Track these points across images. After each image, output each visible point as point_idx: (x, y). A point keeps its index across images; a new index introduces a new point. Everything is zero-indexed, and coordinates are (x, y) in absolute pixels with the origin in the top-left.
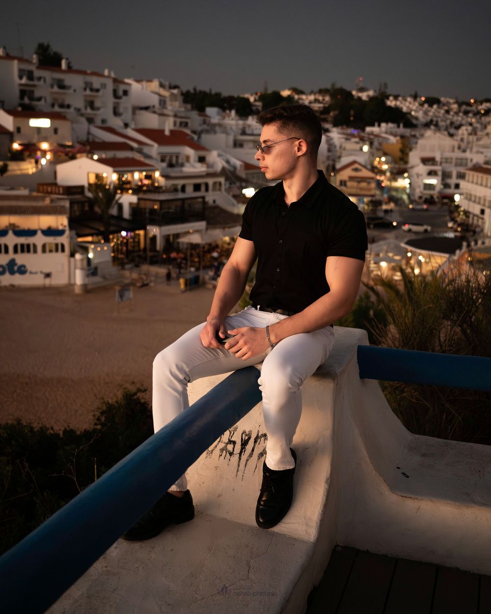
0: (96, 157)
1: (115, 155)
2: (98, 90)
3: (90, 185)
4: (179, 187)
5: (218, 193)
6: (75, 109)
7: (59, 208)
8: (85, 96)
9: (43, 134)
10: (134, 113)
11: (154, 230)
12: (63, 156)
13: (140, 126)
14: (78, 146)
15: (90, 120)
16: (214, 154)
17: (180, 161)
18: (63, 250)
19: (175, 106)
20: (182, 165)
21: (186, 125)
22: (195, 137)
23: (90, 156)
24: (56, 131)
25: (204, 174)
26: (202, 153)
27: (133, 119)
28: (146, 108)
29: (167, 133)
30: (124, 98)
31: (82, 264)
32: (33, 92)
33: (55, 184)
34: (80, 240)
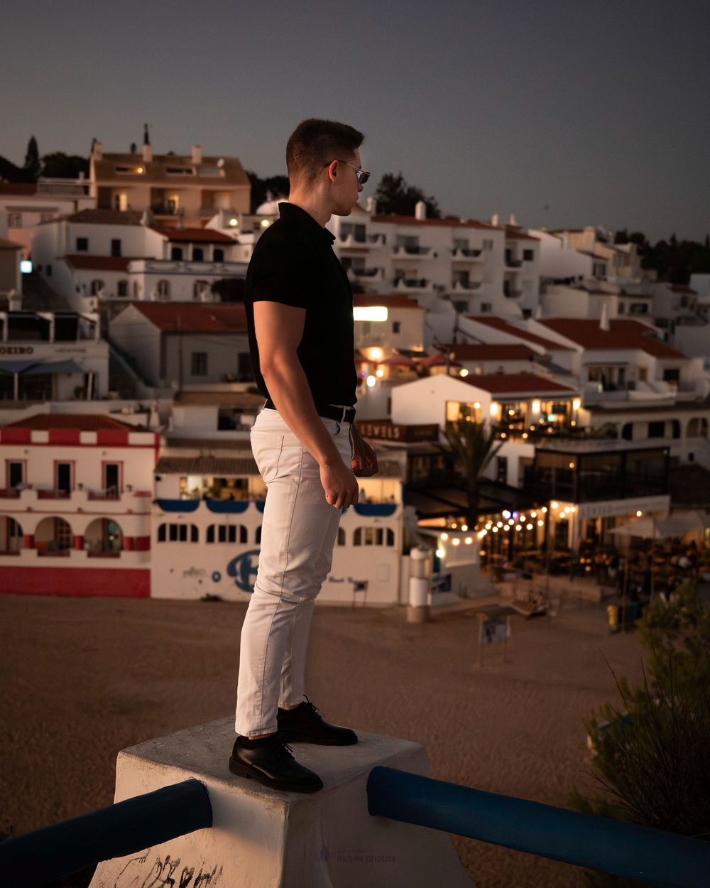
0: (464, 373)
1: (501, 368)
2: (477, 253)
3: (449, 423)
4: (620, 429)
5: (702, 440)
6: (435, 287)
7: (387, 465)
8: (454, 263)
9: (373, 333)
10: (543, 291)
11: (565, 510)
12: (406, 371)
13: (554, 315)
14: (434, 353)
15: (461, 307)
16: (699, 363)
17: (628, 377)
18: (391, 542)
19: (624, 275)
20: (632, 386)
21: (644, 310)
22: (661, 333)
23: (453, 371)
24: (396, 327)
25: (672, 403)
26: (672, 363)
27: (541, 302)
28: (567, 282)
29: (604, 325)
30: (525, 264)
31: (422, 570)
32: (363, 260)
33: (388, 422)
34: (423, 523)
